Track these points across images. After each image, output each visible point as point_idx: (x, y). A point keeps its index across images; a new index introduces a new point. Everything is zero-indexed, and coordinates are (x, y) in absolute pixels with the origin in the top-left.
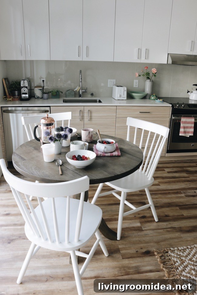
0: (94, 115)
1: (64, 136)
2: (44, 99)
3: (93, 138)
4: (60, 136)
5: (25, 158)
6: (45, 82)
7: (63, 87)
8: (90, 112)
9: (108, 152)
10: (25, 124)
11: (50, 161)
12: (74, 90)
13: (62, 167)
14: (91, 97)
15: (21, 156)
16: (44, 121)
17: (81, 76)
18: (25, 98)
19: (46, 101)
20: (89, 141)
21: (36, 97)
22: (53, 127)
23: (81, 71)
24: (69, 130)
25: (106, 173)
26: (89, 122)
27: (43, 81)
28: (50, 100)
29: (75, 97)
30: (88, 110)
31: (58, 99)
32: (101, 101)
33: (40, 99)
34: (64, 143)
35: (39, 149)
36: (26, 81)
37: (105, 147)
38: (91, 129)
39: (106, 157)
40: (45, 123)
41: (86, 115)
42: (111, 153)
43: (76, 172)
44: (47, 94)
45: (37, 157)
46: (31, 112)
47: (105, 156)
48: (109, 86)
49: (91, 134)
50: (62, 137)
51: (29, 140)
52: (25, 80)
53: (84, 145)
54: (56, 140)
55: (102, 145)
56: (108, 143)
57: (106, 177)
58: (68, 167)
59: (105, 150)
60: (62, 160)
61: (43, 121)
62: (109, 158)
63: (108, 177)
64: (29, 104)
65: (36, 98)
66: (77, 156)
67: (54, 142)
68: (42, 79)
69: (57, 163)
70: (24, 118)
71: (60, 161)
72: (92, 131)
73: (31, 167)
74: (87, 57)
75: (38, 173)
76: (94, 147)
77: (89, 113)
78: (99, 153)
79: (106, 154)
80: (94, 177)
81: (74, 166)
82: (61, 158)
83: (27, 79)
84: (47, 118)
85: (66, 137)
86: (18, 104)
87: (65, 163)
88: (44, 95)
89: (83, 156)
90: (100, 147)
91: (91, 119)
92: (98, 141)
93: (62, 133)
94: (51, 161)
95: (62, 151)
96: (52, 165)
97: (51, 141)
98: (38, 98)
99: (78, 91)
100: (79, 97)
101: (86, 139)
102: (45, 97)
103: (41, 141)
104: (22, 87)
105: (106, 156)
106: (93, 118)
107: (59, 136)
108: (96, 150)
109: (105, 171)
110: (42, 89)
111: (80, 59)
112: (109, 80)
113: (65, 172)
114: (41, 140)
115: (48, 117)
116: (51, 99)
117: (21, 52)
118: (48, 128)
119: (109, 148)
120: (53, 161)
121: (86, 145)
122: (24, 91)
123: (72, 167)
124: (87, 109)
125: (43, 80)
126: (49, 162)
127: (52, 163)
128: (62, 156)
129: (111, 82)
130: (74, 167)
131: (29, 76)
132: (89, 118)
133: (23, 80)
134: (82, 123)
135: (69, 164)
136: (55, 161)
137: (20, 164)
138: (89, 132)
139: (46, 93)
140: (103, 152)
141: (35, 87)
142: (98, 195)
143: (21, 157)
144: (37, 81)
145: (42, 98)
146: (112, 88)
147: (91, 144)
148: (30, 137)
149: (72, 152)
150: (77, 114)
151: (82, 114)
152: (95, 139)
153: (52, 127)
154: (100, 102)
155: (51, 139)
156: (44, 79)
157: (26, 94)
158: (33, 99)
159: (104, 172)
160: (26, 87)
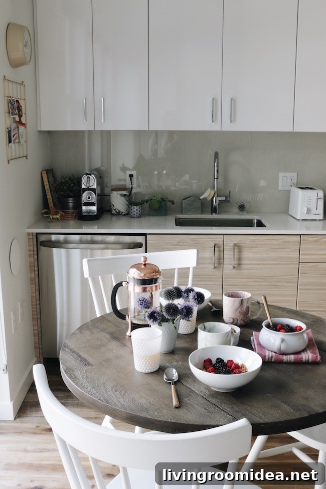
0: (246, 255)
1: (185, 311)
2: (132, 217)
3: (249, 315)
4: (174, 310)
5: (91, 360)
6: (134, 178)
7: (172, 188)
8: (238, 248)
9: (288, 352)
10: (90, 276)
11: (149, 371)
12: (201, 198)
13: (177, 387)
14: (239, 214)
15: (81, 354)
16: (136, 274)
17: (218, 167)
18: (90, 214)
19: (136, 221)
20: (240, 322)
21: (114, 212)
22: (156, 286)
23: (216, 155)
24: (196, 297)
25: (287, 408)
26: (235, 271)
27: (131, 176)
28: (144, 220)
29: (202, 212)
30: (232, 244)
31: (163, 218)
32: (263, 221)
33: (123, 217)
34: (184, 327)
35: (120, 338)
36: (92, 177)
37: (283, 340)
38: (246, 293)
39: (285, 365)
40: (139, 278)
41: (228, 255)
42: (296, 356)
43: (214, 401)
44: (138, 207)
45: (118, 357)
46: (103, 246)
47: (281, 362)
48: (280, 188)
49: (245, 305)
50: (181, 313)
51: (98, 315)
52: (90, 175)
53: (230, 333)
54: (164, 320)
55: (274, 335)
56: (290, 329)
57: (288, 418)
58: (192, 387)
59: (283, 348)
60: (177, 371)
61: (134, 273)
62: (292, 368)
63: (294, 418)
64: (98, 228)
65: (113, 215)
66: (214, 362)
67: (160, 324)
68: (129, 173)
69: (165, 377)
70: (89, 261)
71: (174, 370)
72: (248, 299)
73: (104, 384)
74: (231, 122)
75: (122, 400)
76: (253, 338)
77: (236, 250)
78: (268, 354)
79: (284, 357)
80: (258, 419)
81: (208, 386)
82: (175, 363)
83: (95, 172)
84: (143, 266)
85: (187, 312)
86: (74, 228)
87: (185, 376)
88: (132, 208)
89: (229, 361)
90: (269, 339)
91: (239, 264)
92: (264, 324)
93: (179, 302)
94: (152, 371)
95: (176, 346)
96: (153, 381)
97: (153, 321)
98: (119, 214)
99: (209, 199)
100: (212, 214)
101: (233, 317)
102: (135, 213)
103: (129, 320)
104: (85, 190)
105: (285, 361)
106: (244, 262)
107: (172, 310)
108: (260, 344)
109: (285, 403)
110: (128, 194)
111: (215, 127)
112: (281, 174)
113: (186, 400)
114: (127, 316)
115: (146, 262)
116: (147, 218)
117: (86, 114)
118: (144, 290)
119: (292, 341)
120: (155, 370)
121: (235, 331)
122: (89, 198)
123: (203, 389)
124: (229, 242)
125: (131, 173)
126: (147, 371)
127: (155, 376)
128: (176, 357)
129: (285, 179)
130: (208, 388)
131: (97, 164)
132: (236, 262)
133: (87, 174)
134: (218, 273)
135: (195, 379)
136: (160, 371)
137: (77, 373)
138: (242, 300)
139: (136, 204)
140: (276, 351)
141: (113, 190)
142: (259, 453)
143: (80, 356)
144: (117, 177)
145: (128, 214)
146: (289, 191)
147: (245, 329)
148: (101, 308)
149: (203, 349)
150: (209, 254)
151: (219, 254)
152: (255, 318)
153: (154, 288)
154: (260, 224)
155: (153, 316)
156: (133, 173)
157: (92, 204)
158: (107, 217)
159: (283, 404)
160: (93, 190)
